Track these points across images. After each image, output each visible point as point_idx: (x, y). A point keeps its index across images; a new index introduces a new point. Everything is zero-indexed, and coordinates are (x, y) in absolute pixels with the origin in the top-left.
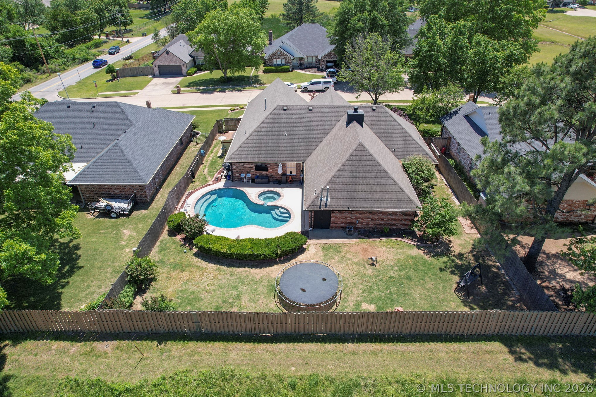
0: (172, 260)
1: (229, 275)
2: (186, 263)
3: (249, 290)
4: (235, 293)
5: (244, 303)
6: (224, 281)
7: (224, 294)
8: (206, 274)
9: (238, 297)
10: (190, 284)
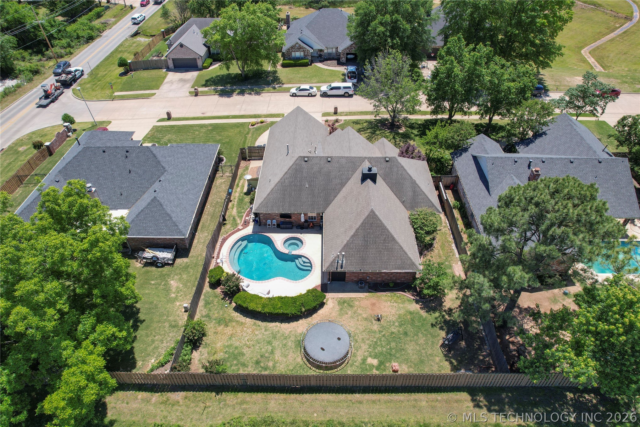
0: (216, 315)
1: (264, 330)
2: (228, 318)
3: (281, 346)
4: (270, 348)
5: (277, 358)
6: (260, 336)
7: (261, 349)
8: (245, 329)
9: (272, 352)
10: (234, 339)
